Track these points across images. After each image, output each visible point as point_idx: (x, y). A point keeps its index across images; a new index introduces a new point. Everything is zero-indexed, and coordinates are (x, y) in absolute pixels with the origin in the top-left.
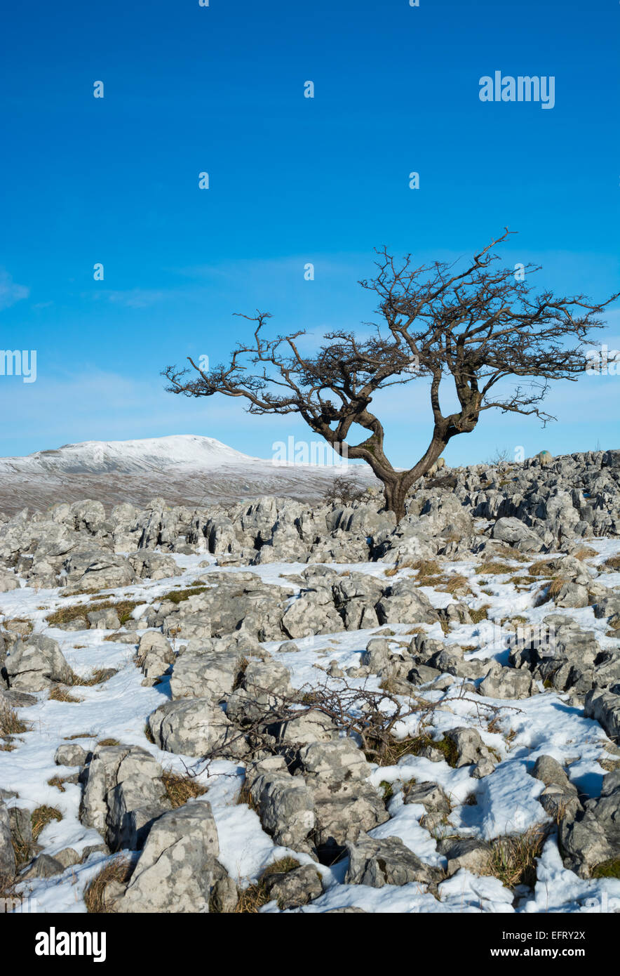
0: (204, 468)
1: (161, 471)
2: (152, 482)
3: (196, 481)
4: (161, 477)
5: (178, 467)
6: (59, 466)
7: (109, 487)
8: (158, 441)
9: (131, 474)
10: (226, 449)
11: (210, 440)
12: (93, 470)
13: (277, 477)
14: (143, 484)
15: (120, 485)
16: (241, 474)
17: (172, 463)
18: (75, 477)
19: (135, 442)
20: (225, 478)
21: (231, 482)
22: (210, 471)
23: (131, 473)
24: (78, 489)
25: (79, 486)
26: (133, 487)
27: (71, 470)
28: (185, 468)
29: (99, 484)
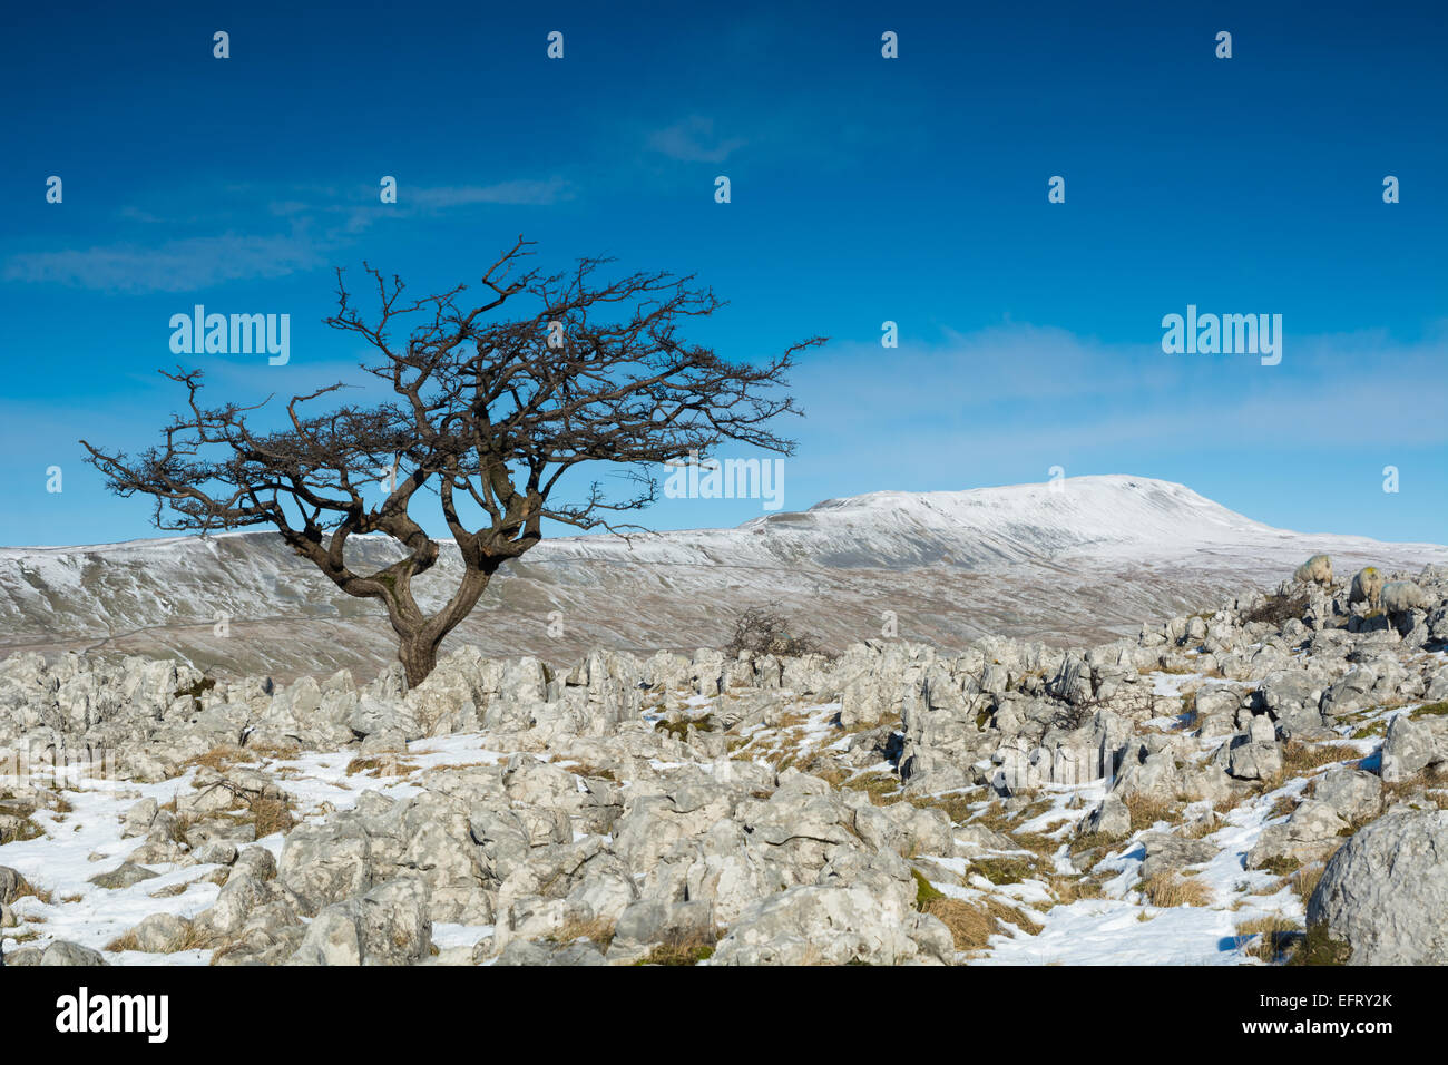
0: (1153, 555)
1: (1049, 563)
2: (1027, 588)
3: (1133, 587)
4: (1047, 578)
5: (1091, 553)
6: (808, 550)
7: (924, 601)
9: (977, 569)
10: (1210, 508)
11: (1168, 487)
12: (889, 560)
14: (1006, 593)
15: (950, 596)
16: (1245, 571)
17: (1076, 544)
18: (846, 578)
19: (989, 494)
20: (1207, 580)
21: (1221, 589)
22: (1167, 562)
23: (976, 567)
24: (853, 604)
25: (856, 598)
26: (982, 602)
27: (837, 560)
28: (1108, 555)
29: (903, 594)
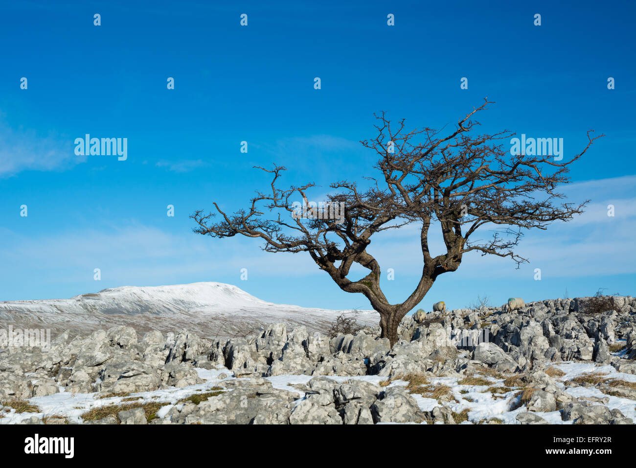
0: (225, 311)
1: (187, 314)
2: (179, 322)
3: (218, 322)
4: (187, 319)
5: (202, 310)
6: (97, 307)
8: (186, 287)
9: (161, 315)
10: (244, 294)
11: (230, 287)
12: (128, 311)
14: (172, 324)
16: (257, 317)
17: (197, 306)
18: (111, 318)
19: (166, 288)
20: (243, 320)
21: (248, 323)
22: (230, 314)
26: (162, 327)
27: (109, 311)
28: (210, 311)
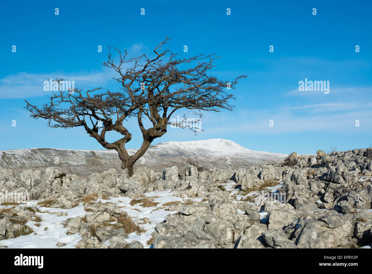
0: (226, 155)
1: (205, 156)
2: (201, 161)
3: (222, 161)
4: (205, 159)
5: (213, 154)
6: (156, 153)
7: (180, 164)
8: (204, 142)
10: (237, 146)
11: (229, 141)
12: (172, 155)
13: (263, 160)
16: (244, 158)
17: (211, 152)
18: (164, 159)
19: (193, 142)
20: (236, 160)
21: (239, 162)
23: (190, 157)
24: (165, 164)
25: (166, 163)
27: (162, 155)
28: (217, 155)
29: (175, 162)
